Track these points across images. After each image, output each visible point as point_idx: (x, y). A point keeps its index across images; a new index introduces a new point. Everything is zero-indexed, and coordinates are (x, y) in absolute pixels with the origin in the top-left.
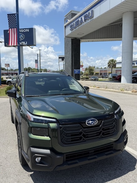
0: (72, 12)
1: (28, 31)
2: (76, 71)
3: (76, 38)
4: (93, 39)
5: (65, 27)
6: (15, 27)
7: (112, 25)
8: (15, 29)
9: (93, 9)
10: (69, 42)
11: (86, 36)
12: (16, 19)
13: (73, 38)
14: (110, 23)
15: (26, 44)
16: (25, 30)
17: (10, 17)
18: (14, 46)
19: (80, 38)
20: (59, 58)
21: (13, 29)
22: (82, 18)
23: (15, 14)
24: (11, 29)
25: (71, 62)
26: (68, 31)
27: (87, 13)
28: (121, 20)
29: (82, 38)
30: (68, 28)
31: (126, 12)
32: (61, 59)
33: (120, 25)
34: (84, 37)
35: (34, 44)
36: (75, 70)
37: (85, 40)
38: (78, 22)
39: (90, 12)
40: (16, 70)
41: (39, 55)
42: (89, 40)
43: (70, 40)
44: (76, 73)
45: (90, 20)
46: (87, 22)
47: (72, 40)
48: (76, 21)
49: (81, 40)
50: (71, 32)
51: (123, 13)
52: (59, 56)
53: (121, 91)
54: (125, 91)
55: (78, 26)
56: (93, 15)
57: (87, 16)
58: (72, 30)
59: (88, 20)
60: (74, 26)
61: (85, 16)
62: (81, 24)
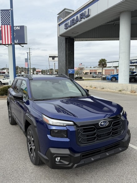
0: (66, 10)
1: (19, 29)
2: (71, 71)
3: (70, 37)
4: (87, 39)
5: (59, 25)
6: (9, 24)
7: (107, 25)
8: (9, 26)
9: (89, 8)
10: (63, 41)
11: (80, 35)
13: (67, 37)
14: (106, 22)
15: (17, 42)
16: (15, 28)
17: (3, 13)
19: (74, 37)
20: (50, 57)
21: (6, 26)
22: (77, 17)
23: (8, 10)
24: (3, 26)
25: (65, 62)
26: (63, 30)
27: (83, 12)
28: (118, 19)
29: (76, 37)
30: (63, 26)
31: (123, 12)
33: (114, 25)
34: (78, 36)
35: (26, 43)
36: (69, 70)
37: (79, 39)
38: (73, 20)
39: (86, 10)
41: (29, 54)
42: (83, 39)
43: (64, 39)
44: (70, 73)
45: (86, 19)
46: (83, 20)
47: (66, 39)
48: (71, 19)
49: (75, 39)
50: (65, 31)
51: (121, 13)
52: (49, 55)
53: (119, 91)
54: (124, 92)
55: (73, 25)
56: (89, 14)
57: (83, 15)
58: (66, 29)
59: (84, 19)
60: (69, 24)
61: (81, 15)
62: (76, 23)
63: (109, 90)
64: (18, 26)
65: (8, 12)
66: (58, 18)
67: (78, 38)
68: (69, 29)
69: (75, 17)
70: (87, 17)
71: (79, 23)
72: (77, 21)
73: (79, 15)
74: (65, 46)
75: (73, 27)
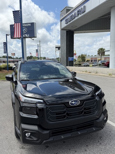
0: (67, 8)
1: (30, 25)
2: (70, 59)
3: (70, 30)
4: (85, 31)
5: (61, 21)
6: (19, 22)
7: (103, 18)
8: (19, 23)
9: (85, 5)
10: (64, 34)
11: (79, 28)
12: (19, 15)
13: (67, 30)
14: (100, 16)
15: (29, 36)
16: (27, 25)
18: (18, 38)
19: (74, 30)
20: (56, 47)
21: (17, 24)
23: (18, 11)
25: (66, 51)
26: (64, 25)
27: (80, 8)
28: (109, 14)
30: (64, 21)
31: (113, 7)
32: (58, 48)
33: (109, 18)
34: (77, 29)
35: (35, 36)
36: (69, 58)
39: (82, 7)
40: (20, 58)
41: (39, 45)
42: (81, 31)
43: (65, 32)
44: (70, 60)
45: (82, 15)
46: (80, 16)
47: (67, 32)
48: (70, 15)
49: (74, 32)
50: (66, 25)
51: (111, 8)
52: (56, 46)
53: (110, 75)
54: (113, 76)
55: (72, 20)
56: (85, 10)
57: (80, 11)
58: (66, 24)
59: (81, 14)
60: (69, 20)
61: (78, 11)
62: (74, 18)
63: (101, 74)
64: (29, 23)
65: (18, 12)
66: (61, 15)
67: (77, 31)
68: (69, 23)
69: (73, 14)
70: (83, 13)
71: (76, 18)
72: (75, 17)
73: (76, 12)
74: (66, 38)
75: (72, 21)
